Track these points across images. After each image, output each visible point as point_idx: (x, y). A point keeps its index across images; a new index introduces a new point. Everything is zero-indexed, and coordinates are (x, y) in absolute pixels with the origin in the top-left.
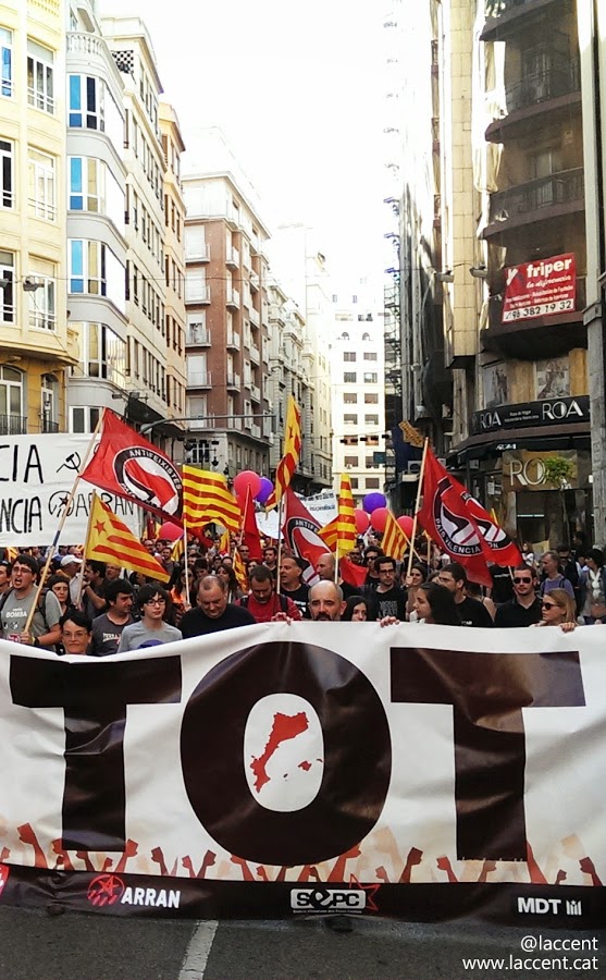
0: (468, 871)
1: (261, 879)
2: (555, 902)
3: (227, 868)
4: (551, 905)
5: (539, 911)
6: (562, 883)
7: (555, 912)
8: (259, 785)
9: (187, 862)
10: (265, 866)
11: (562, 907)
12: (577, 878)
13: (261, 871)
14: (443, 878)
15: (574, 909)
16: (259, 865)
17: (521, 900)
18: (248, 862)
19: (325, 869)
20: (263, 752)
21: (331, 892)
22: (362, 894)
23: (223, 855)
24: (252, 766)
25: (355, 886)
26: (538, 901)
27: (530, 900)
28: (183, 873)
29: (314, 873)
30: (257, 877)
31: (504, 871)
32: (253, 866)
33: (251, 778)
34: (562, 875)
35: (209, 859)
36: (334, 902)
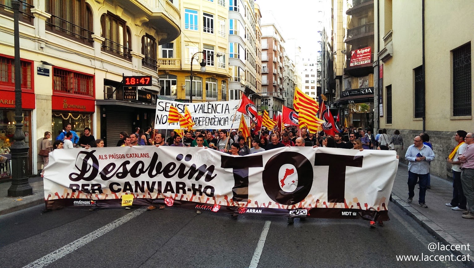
0: (330, 205)
1: (283, 208)
2: (350, 212)
3: (275, 205)
4: (349, 213)
5: (347, 215)
6: (352, 208)
7: (350, 215)
8: (282, 186)
9: (264, 204)
10: (284, 205)
11: (352, 214)
12: (356, 207)
13: (283, 206)
14: (324, 206)
15: (355, 214)
16: (282, 205)
17: (343, 212)
18: (280, 204)
19: (297, 206)
20: (283, 178)
21: (299, 210)
22: (306, 210)
23: (273, 203)
24: (280, 181)
25: (304, 209)
26: (347, 212)
27: (345, 212)
28: (263, 206)
29: (295, 206)
30: (282, 208)
31: (339, 206)
32: (281, 205)
33: (280, 184)
34: (352, 206)
35: (270, 203)
36: (300, 213)
